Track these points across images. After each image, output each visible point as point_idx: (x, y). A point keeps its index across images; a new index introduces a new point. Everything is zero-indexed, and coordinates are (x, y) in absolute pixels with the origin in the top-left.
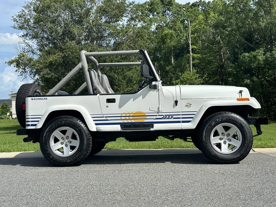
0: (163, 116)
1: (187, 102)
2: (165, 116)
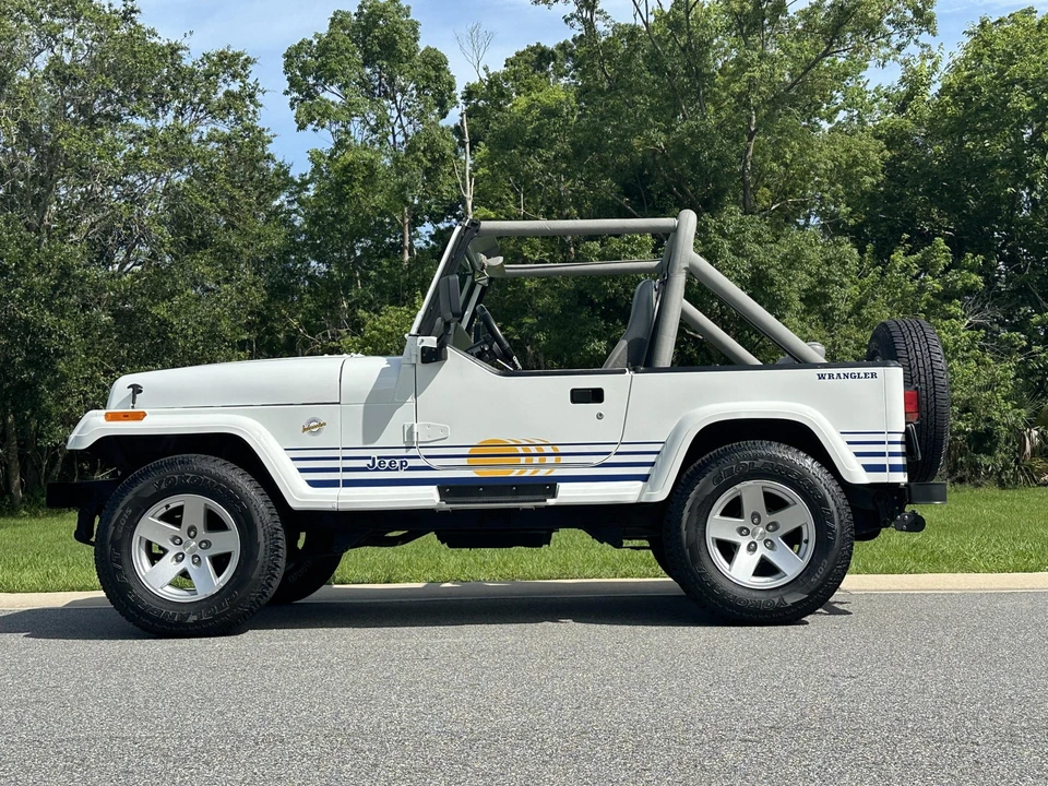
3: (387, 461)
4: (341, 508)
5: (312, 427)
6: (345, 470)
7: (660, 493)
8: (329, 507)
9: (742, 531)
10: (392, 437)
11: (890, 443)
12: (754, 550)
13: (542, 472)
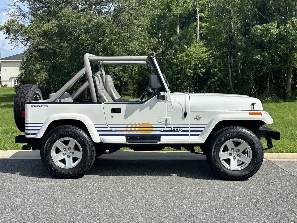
0: (171, 129)
1: (197, 115)
2: (173, 129)
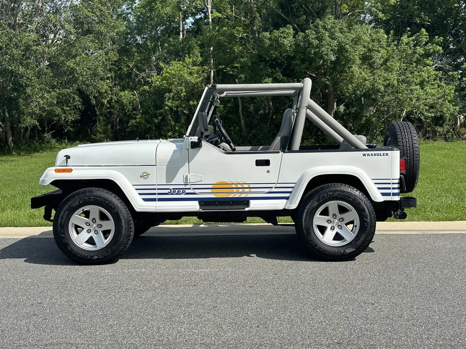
3: (177, 190)
4: (157, 211)
5: (145, 176)
6: (159, 194)
7: (294, 206)
8: (152, 211)
9: (328, 221)
10: (178, 180)
11: (393, 184)
12: (334, 229)
13: (243, 196)
